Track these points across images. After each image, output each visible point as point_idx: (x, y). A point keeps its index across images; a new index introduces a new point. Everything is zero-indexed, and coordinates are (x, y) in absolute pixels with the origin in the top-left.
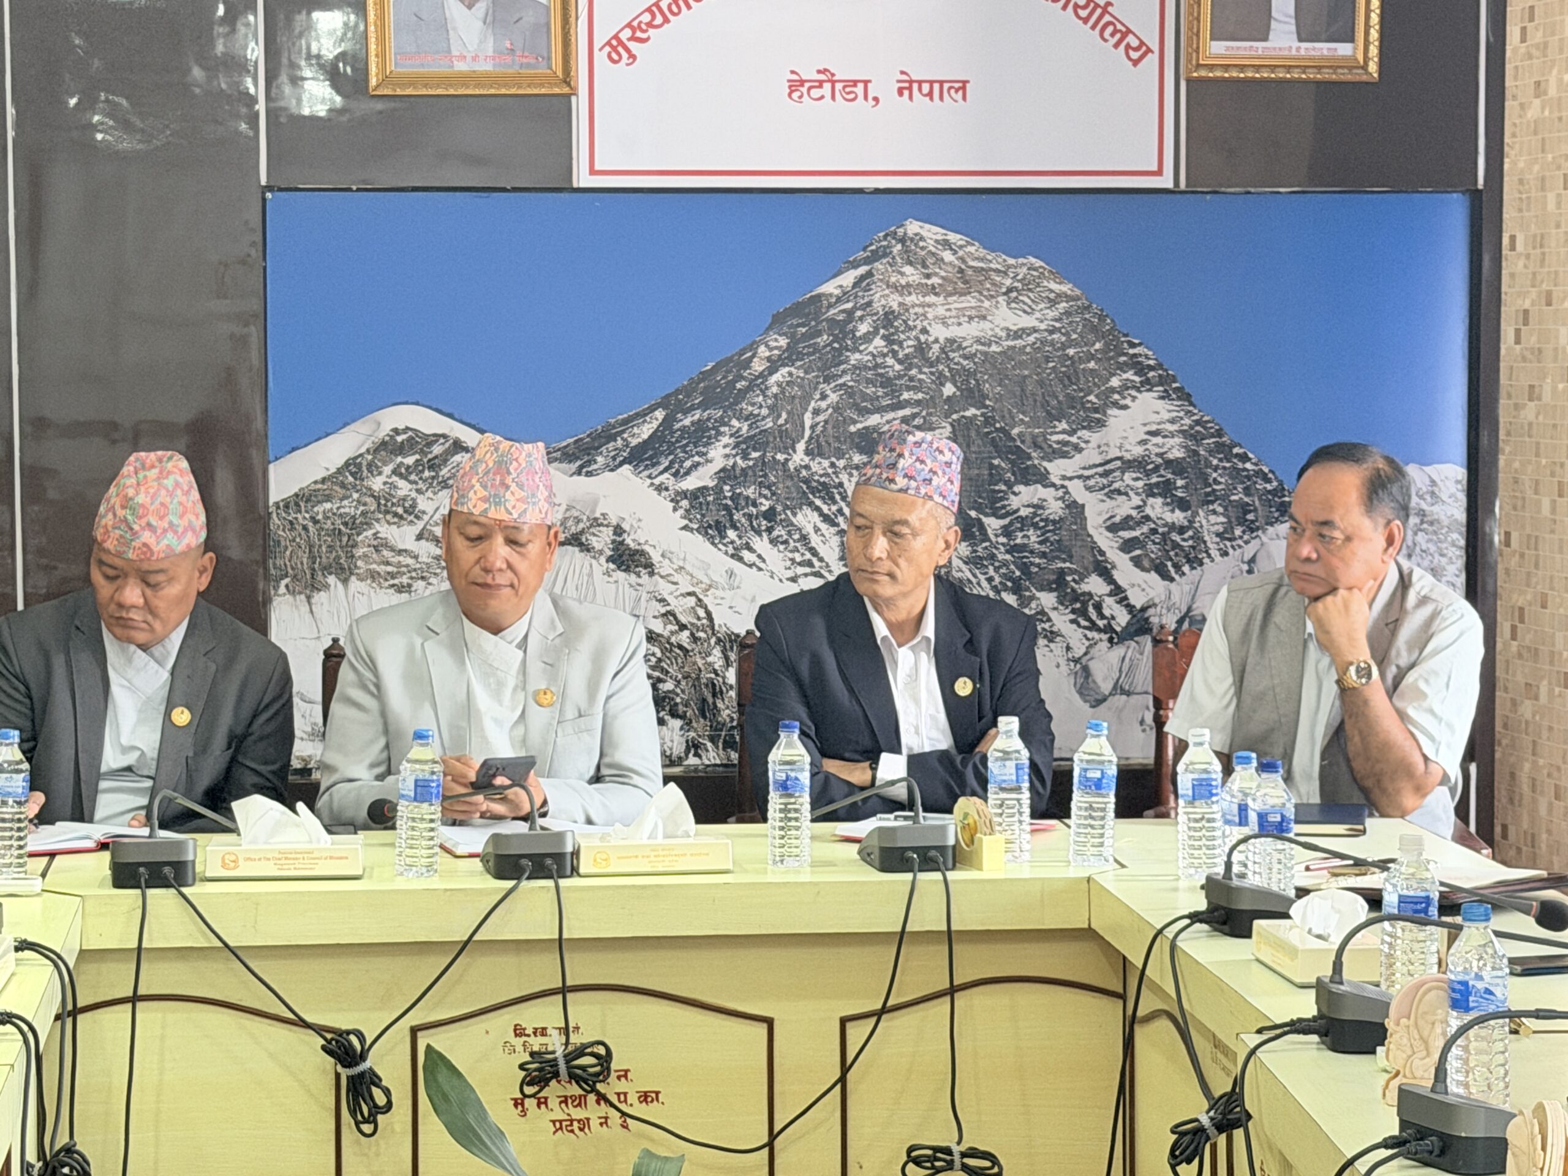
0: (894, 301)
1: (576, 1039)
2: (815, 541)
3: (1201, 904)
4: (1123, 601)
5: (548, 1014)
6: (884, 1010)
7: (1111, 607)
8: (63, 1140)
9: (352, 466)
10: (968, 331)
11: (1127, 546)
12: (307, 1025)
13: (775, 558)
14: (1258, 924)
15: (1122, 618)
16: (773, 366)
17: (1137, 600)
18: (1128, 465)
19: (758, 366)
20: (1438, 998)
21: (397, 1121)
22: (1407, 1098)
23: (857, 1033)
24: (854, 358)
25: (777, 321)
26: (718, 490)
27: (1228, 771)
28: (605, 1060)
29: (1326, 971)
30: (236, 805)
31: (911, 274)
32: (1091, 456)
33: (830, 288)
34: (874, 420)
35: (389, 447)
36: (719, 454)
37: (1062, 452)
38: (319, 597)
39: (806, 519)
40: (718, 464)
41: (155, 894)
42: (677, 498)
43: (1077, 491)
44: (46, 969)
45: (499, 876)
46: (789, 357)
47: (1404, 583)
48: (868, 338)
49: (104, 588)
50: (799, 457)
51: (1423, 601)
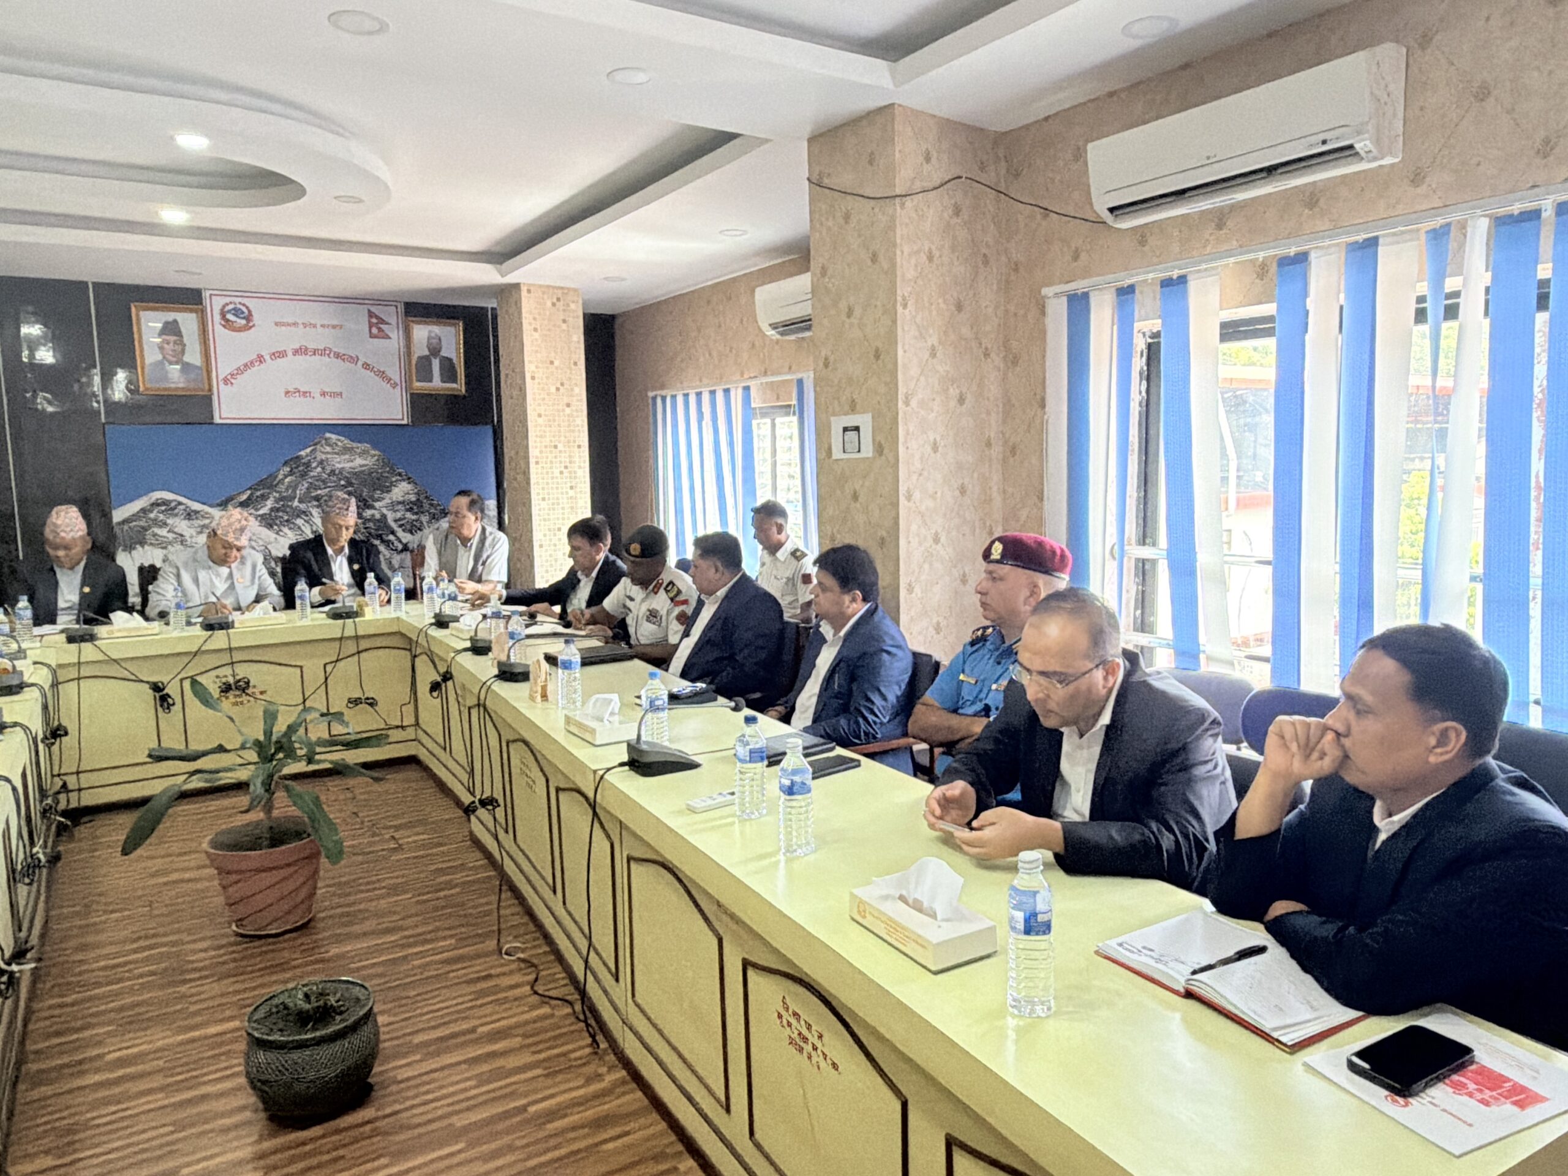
0: (324, 457)
1: (238, 678)
2: (303, 528)
3: (433, 621)
4: (400, 542)
5: (227, 671)
6: (337, 661)
7: (396, 543)
8: (56, 723)
9: (144, 510)
10: (348, 465)
11: (401, 526)
12: (142, 681)
13: (290, 533)
14: (451, 625)
15: (400, 547)
16: (286, 476)
17: (404, 541)
18: (399, 503)
19: (280, 477)
20: (506, 637)
21: (178, 707)
22: (500, 664)
23: (329, 668)
24: (312, 474)
25: (286, 463)
26: (270, 515)
27: (438, 584)
28: (248, 683)
29: (473, 634)
30: (111, 615)
31: (328, 449)
32: (387, 501)
33: (303, 453)
34: (319, 492)
35: (156, 504)
36: (270, 503)
37: (378, 500)
38: (133, 552)
39: (299, 522)
40: (269, 506)
41: (83, 645)
42: (256, 517)
43: (384, 511)
44: (45, 670)
45: (207, 630)
46: (291, 473)
47: (484, 530)
48: (315, 468)
49: (51, 552)
50: (296, 503)
51: (491, 534)
